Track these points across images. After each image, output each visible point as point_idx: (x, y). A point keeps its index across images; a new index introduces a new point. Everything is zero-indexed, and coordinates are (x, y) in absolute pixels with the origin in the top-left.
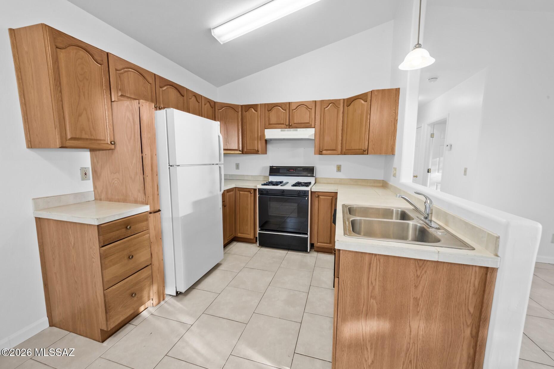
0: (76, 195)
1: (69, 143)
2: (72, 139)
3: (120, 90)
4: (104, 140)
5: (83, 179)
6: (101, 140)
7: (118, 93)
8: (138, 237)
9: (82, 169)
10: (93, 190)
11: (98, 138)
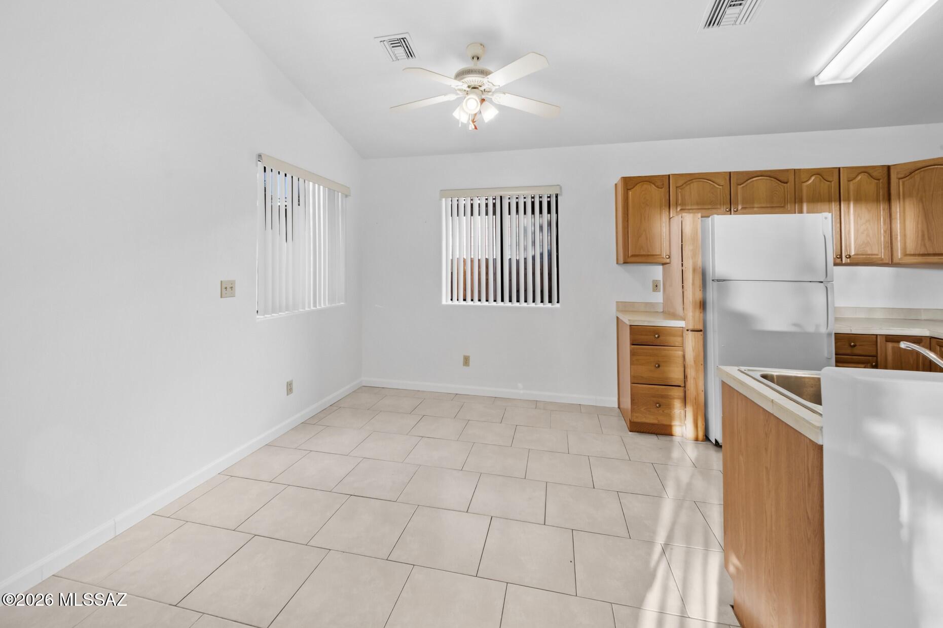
0: (647, 304)
1: (629, 260)
2: (633, 256)
3: (680, 205)
4: (660, 255)
5: (654, 291)
6: (656, 255)
7: (677, 208)
8: (665, 350)
9: (654, 281)
10: (662, 302)
11: (654, 253)
